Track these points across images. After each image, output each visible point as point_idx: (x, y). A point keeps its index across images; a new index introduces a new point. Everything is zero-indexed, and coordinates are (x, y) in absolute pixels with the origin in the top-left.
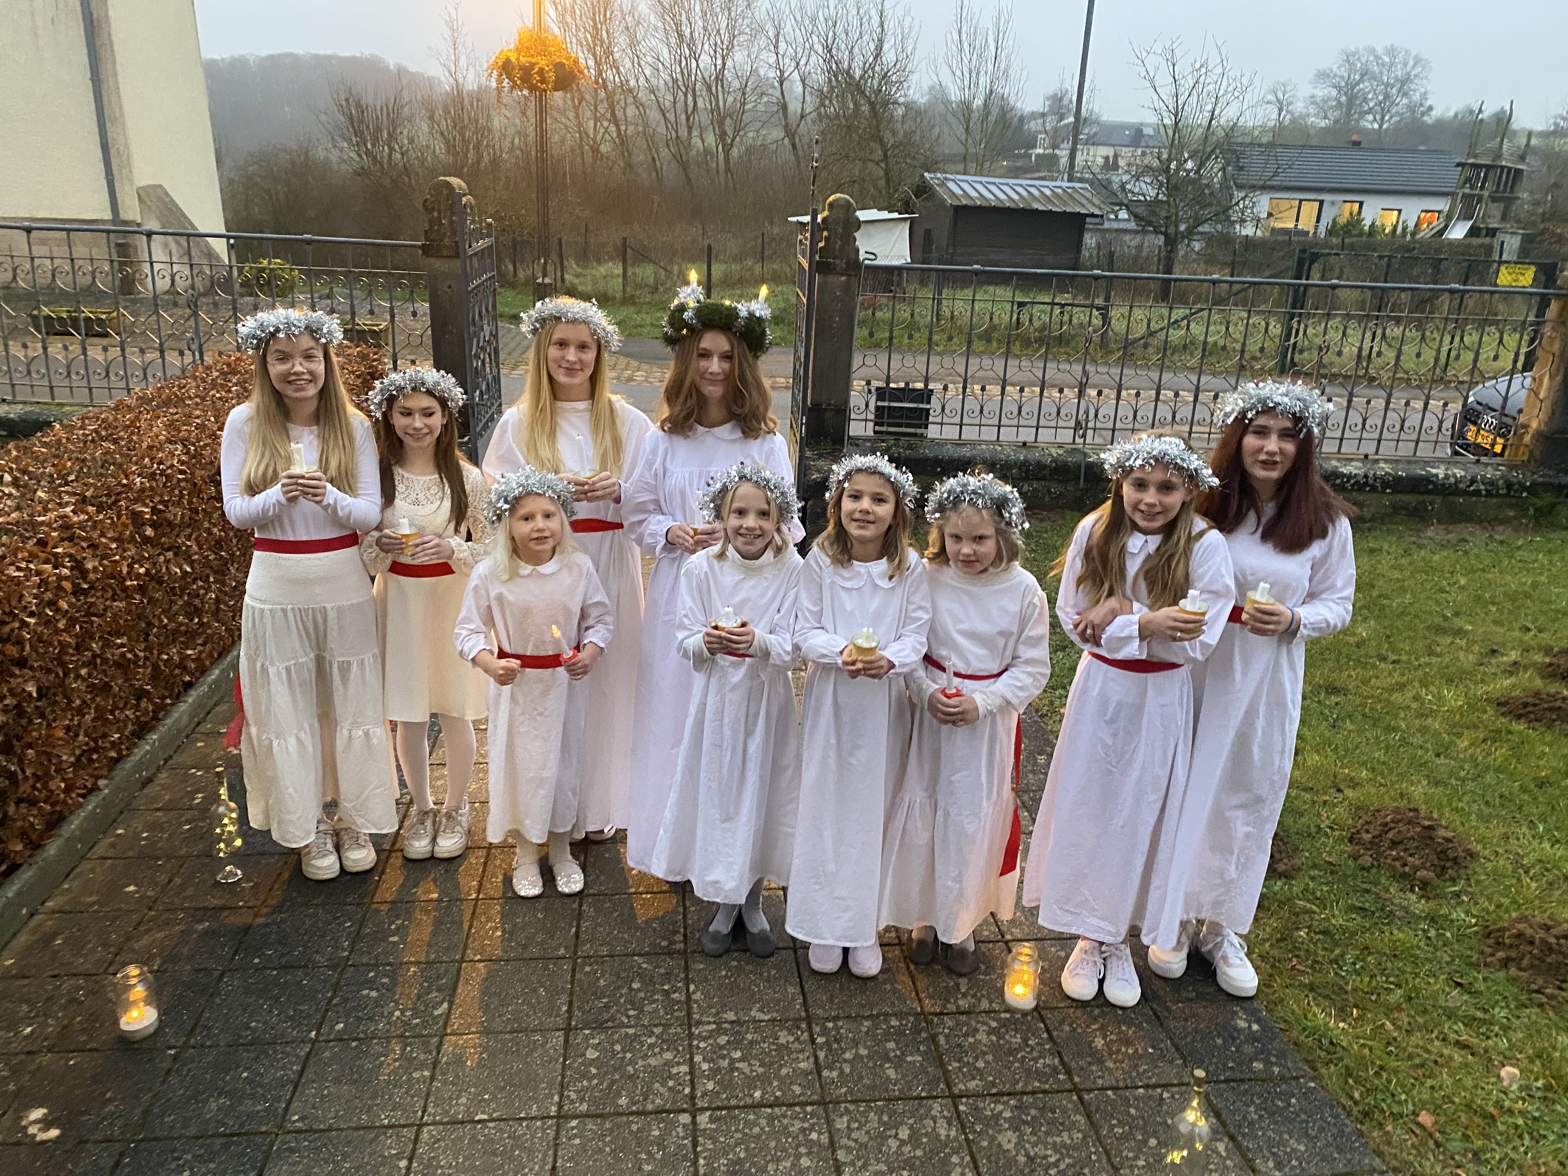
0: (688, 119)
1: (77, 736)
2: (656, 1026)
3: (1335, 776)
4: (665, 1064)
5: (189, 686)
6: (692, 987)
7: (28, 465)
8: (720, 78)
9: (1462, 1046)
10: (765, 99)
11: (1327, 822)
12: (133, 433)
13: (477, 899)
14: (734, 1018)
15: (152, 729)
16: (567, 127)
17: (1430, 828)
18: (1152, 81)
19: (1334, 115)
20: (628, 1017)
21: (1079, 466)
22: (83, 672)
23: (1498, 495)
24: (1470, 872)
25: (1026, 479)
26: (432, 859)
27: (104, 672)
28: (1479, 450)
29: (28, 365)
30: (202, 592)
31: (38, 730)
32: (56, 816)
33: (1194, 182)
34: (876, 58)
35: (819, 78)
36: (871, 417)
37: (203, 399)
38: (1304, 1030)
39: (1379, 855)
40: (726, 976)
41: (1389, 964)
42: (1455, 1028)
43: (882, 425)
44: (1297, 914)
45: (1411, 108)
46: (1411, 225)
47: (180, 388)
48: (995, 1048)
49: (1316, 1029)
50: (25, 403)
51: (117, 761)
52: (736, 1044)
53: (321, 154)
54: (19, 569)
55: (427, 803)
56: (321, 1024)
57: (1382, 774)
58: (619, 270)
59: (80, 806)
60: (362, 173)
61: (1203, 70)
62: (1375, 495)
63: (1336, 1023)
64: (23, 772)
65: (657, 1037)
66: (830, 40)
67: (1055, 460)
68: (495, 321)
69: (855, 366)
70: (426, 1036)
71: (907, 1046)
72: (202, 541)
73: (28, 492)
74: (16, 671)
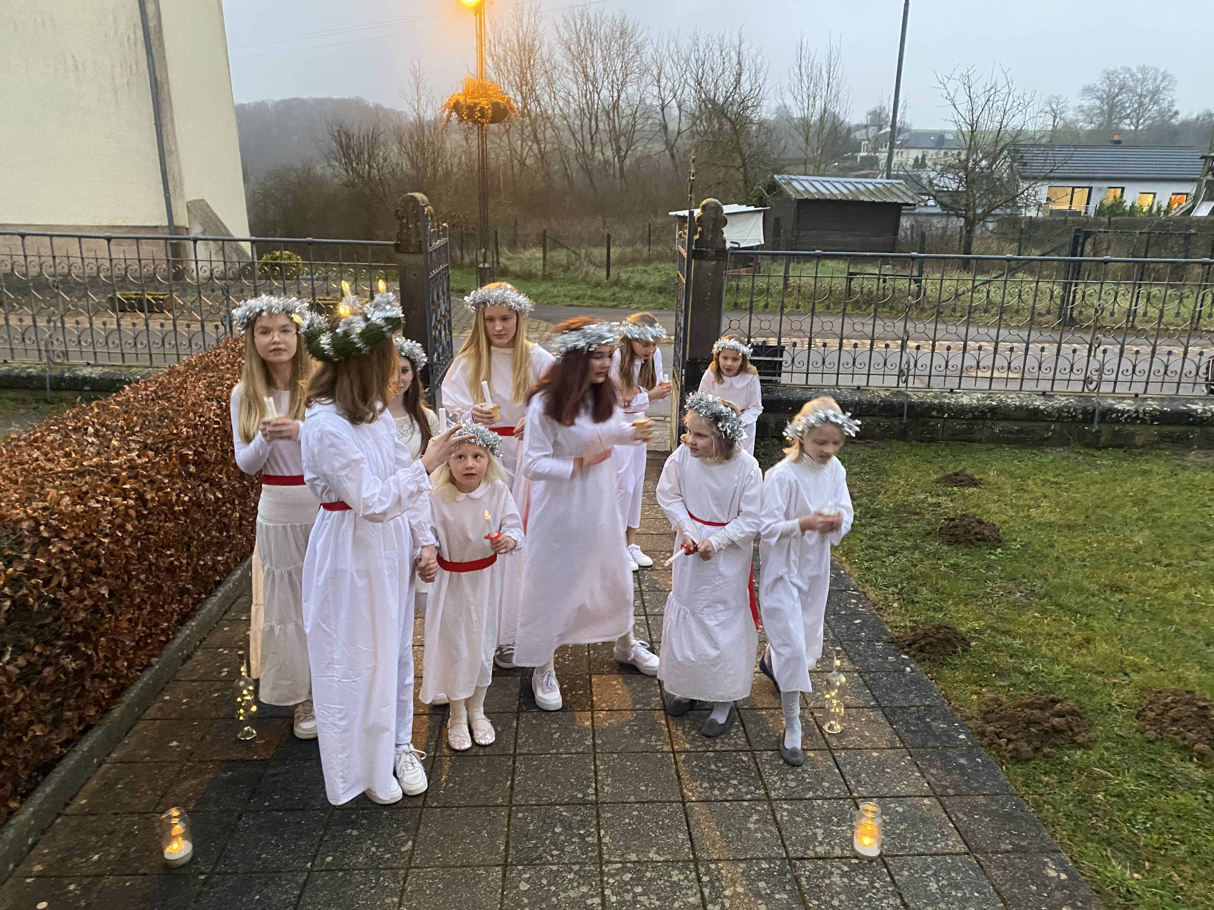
0: (592, 138)
1: (137, 625)
2: (574, 864)
3: (1122, 662)
4: (582, 896)
5: (218, 584)
6: (602, 832)
7: (105, 419)
8: (616, 106)
10: (650, 121)
11: (1117, 702)
12: (181, 393)
13: (434, 756)
14: (636, 859)
15: (191, 618)
16: (501, 147)
17: (1205, 707)
18: (952, 100)
19: (1098, 120)
20: (552, 856)
21: (903, 405)
22: (143, 577)
25: (861, 415)
27: (157, 577)
29: (106, 338)
30: (230, 512)
31: (109, 622)
32: (119, 688)
33: (987, 177)
34: (735, 88)
35: (691, 104)
37: (233, 365)
38: (1105, 879)
39: (1161, 730)
40: (629, 824)
41: (1174, 824)
44: (1095, 779)
45: (1161, 113)
46: (1164, 205)
47: (216, 356)
48: (847, 889)
49: (1114, 879)
50: (103, 366)
51: (165, 643)
52: (638, 880)
53: (319, 171)
54: (98, 501)
56: (315, 856)
57: (1161, 660)
58: (539, 254)
59: (137, 678)
60: (349, 184)
61: (993, 91)
62: (1144, 426)
63: (1131, 874)
64: (97, 655)
65: (575, 873)
66: (700, 75)
67: (883, 400)
68: (449, 298)
69: (723, 329)
70: (395, 868)
71: (775, 885)
72: (230, 473)
73: (105, 441)
74: (94, 579)
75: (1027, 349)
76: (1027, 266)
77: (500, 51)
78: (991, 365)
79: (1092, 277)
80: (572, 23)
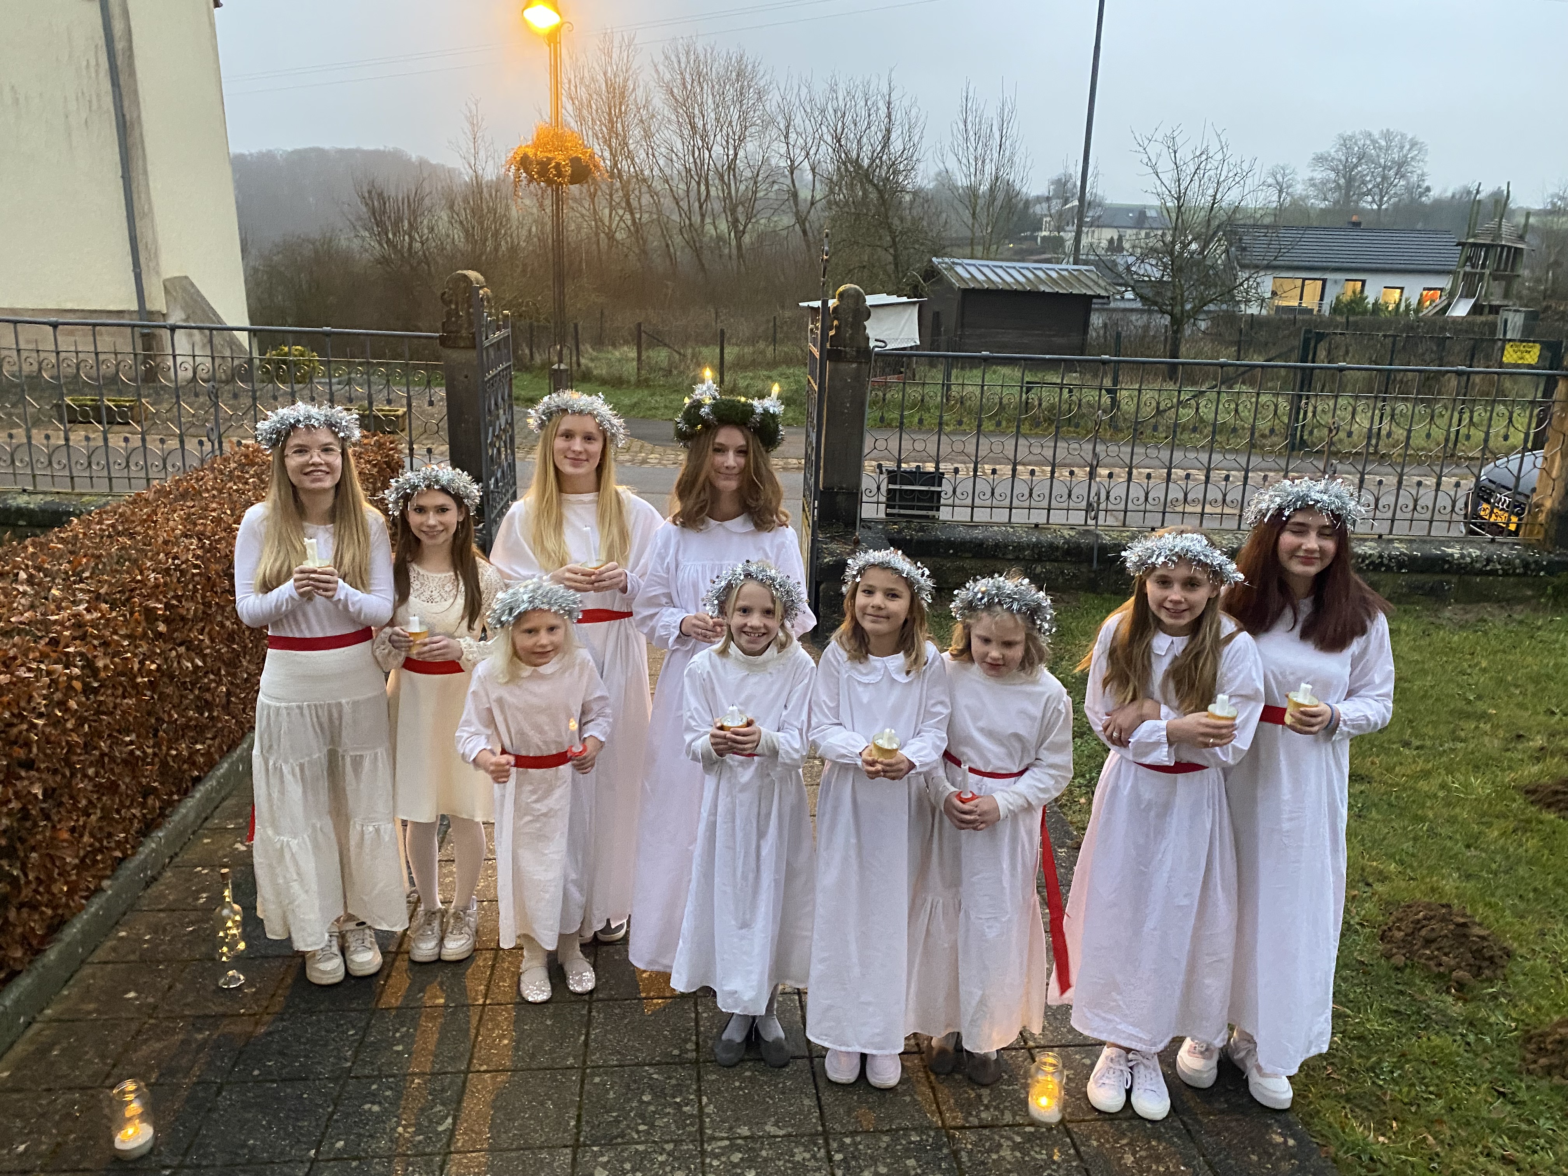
0: (701, 207)
1: (81, 836)
2: (667, 1142)
3: (1363, 870)
5: (197, 780)
6: (705, 1100)
7: (43, 562)
8: (732, 166)
9: (1506, 1161)
10: (776, 187)
11: (1357, 919)
12: (149, 527)
13: (484, 1005)
14: (748, 1134)
15: (158, 826)
16: (583, 216)
17: (1464, 925)
18: (1154, 167)
19: (1333, 196)
20: (638, 1132)
21: (1092, 548)
22: (91, 771)
23: (1515, 574)
24: (1506, 971)
25: (1039, 560)
26: (439, 962)
27: (112, 771)
28: (1497, 529)
29: (50, 456)
30: (213, 685)
31: (43, 832)
32: (56, 921)
33: (1198, 263)
34: (883, 147)
35: (829, 167)
36: (883, 499)
37: (220, 492)
38: (1343, 1145)
39: (1411, 955)
40: (740, 1088)
41: (1428, 1073)
42: (1500, 1141)
43: (893, 507)
45: (1409, 189)
46: (1414, 303)
47: (198, 480)
48: (1020, 1166)
49: (1355, 1144)
50: (45, 493)
51: (121, 860)
52: (750, 1161)
53: (344, 243)
54: (30, 670)
55: (435, 904)
56: (321, 1142)
57: (1411, 866)
58: (633, 354)
59: (82, 908)
60: (384, 261)
61: (1204, 157)
62: (1390, 576)
63: (1375, 1137)
64: (26, 875)
65: (669, 1154)
66: (839, 131)
67: (1067, 542)
68: (511, 407)
69: (866, 451)
70: (430, 1154)
71: (928, 1163)
72: (215, 634)
73: (41, 590)
74: (23, 774)
75: (1246, 478)
76: (1247, 374)
77: (583, 93)
78: (1201, 497)
79: (1327, 388)
80: (675, 60)
